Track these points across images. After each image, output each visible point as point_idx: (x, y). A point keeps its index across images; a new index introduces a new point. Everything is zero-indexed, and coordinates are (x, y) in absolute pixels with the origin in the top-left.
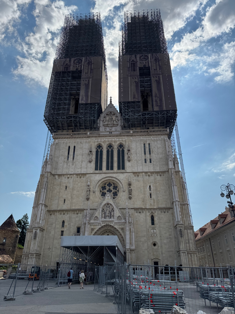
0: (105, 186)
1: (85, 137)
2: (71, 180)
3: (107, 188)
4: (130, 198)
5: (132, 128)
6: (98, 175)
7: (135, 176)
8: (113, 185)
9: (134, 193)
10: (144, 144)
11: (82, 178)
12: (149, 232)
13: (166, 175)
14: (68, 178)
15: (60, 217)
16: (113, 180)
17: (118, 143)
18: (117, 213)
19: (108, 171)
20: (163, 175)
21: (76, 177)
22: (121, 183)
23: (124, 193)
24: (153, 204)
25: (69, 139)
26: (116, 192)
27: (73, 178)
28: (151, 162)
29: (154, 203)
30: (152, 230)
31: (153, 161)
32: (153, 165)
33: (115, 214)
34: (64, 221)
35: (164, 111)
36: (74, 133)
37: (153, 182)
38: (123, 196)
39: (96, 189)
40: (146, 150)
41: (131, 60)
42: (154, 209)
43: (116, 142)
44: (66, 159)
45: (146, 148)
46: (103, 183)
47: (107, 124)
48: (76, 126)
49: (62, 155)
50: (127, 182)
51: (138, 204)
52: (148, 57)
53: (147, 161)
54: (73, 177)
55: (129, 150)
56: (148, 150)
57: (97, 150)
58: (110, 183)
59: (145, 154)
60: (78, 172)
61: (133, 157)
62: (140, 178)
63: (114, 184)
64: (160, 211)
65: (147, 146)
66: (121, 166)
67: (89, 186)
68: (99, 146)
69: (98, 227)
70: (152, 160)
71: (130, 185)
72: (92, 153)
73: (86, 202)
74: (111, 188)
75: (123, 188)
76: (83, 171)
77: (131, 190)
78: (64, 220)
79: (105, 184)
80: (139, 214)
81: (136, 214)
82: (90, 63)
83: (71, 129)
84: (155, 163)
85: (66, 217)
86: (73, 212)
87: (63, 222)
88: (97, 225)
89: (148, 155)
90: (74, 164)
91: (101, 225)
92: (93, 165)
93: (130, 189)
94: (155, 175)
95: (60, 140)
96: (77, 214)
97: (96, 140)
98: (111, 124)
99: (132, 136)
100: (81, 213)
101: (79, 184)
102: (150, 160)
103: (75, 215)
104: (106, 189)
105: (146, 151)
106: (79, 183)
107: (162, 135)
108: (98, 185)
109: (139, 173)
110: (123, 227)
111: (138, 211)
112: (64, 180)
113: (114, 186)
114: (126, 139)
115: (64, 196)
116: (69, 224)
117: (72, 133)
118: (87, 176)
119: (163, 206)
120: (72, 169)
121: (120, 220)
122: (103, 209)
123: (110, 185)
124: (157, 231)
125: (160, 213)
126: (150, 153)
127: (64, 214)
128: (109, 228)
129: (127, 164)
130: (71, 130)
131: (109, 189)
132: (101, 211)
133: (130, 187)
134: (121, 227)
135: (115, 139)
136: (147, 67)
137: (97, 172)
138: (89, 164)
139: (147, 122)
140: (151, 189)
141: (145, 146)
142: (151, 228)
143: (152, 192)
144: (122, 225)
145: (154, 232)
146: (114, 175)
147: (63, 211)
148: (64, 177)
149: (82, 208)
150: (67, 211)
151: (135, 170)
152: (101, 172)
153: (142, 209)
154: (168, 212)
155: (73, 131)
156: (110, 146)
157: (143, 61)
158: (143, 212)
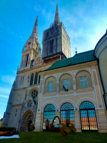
3: (34, 93)
11: (25, 90)
16: (36, 89)
18: (33, 104)
19: (34, 85)
25: (22, 73)
26: (37, 94)
27: (22, 90)
39: (29, 94)
44: (20, 82)
46: (32, 91)
47: (37, 63)
57: (32, 76)
67: (26, 93)
69: (25, 111)
72: (29, 78)
73: (25, 100)
78: (17, 109)
86: (20, 105)
90: (23, 84)
95: (19, 74)
97: (32, 71)
99: (45, 66)
115: (18, 99)
118: (27, 88)
121: (34, 107)
127: (17, 106)
132: (27, 104)
135: (39, 69)
137: (30, 86)
138: (27, 83)
148: (19, 90)
156: (37, 73)
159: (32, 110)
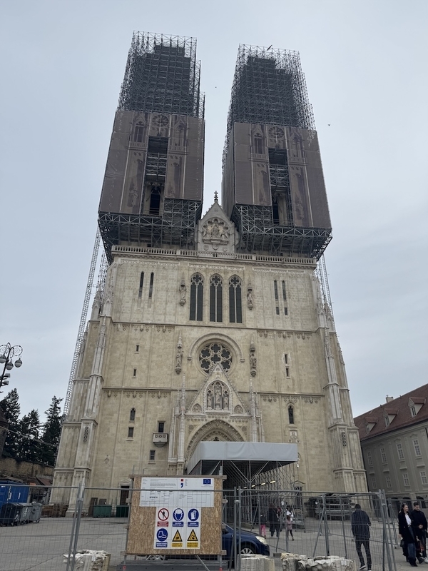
0: (208, 350)
1: (173, 259)
2: (147, 335)
3: (212, 353)
4: (253, 374)
5: (254, 252)
6: (196, 329)
7: (261, 336)
8: (222, 349)
9: (260, 365)
10: (275, 281)
11: (167, 333)
12: (285, 435)
13: (313, 337)
14: (141, 330)
15: (128, 402)
16: (223, 340)
17: (230, 275)
18: (234, 400)
19: (212, 324)
20: (308, 338)
21: (156, 329)
22: (237, 346)
23: (242, 364)
24: (291, 387)
25: (143, 260)
26: (227, 362)
27: (150, 331)
28: (286, 313)
29: (294, 385)
30: (291, 433)
31: (291, 313)
32: (291, 319)
33: (231, 402)
34: (133, 409)
35: (312, 228)
36: (152, 249)
37: (291, 349)
38: (240, 369)
39: (193, 354)
40: (279, 292)
41: (255, 134)
42: (294, 396)
43: (228, 273)
44: (137, 296)
45: (278, 289)
46: (205, 344)
47: (210, 240)
48: (157, 237)
49: (129, 288)
50: (248, 345)
51: (267, 387)
52: (283, 132)
53: (280, 312)
54: (150, 329)
55: (250, 290)
56: (281, 292)
57: (194, 283)
58: (216, 345)
59: (277, 298)
60: (159, 320)
61: (257, 301)
62: (270, 341)
63: (223, 347)
64: (303, 400)
65: (280, 285)
66: (237, 316)
67: (180, 348)
68: (197, 277)
69: (201, 424)
70: (288, 309)
71: (252, 351)
72: (185, 288)
73: (175, 377)
74: (219, 353)
75: (241, 355)
76: (170, 320)
77: (255, 359)
78: (134, 407)
79: (208, 346)
80: (268, 404)
81: (264, 403)
82: (182, 127)
83: (146, 241)
84: (293, 316)
85: (138, 403)
86: (151, 394)
87: (133, 411)
88: (199, 420)
89: (281, 301)
90: (152, 305)
91: (206, 420)
92: (186, 309)
93: (253, 358)
94: (294, 337)
95: (125, 258)
96: (159, 397)
97: (192, 266)
98: (217, 240)
99: (254, 265)
100: (165, 397)
101: (162, 343)
102: (286, 309)
103: (156, 400)
104: (209, 355)
105: (279, 294)
106: (161, 340)
107: (304, 268)
108: (196, 347)
109: (268, 330)
110: (245, 424)
111: (267, 399)
112: (134, 333)
113: (224, 351)
114: (244, 269)
115: (135, 364)
116: (143, 416)
117: (149, 248)
118: (177, 329)
119: (309, 391)
120: (149, 314)
121: (239, 412)
122: (210, 392)
123: (216, 348)
124: (299, 434)
125: (304, 403)
126: (285, 298)
127: (134, 397)
128: (221, 426)
129: (247, 314)
130: (146, 244)
131: (216, 355)
132: (205, 395)
133: (253, 355)
134: (241, 425)
135: (226, 268)
136: (282, 150)
137: (194, 323)
138: (180, 308)
139: (281, 244)
140: (288, 361)
141: (276, 285)
142: (290, 429)
143: (290, 365)
144: (243, 421)
145: (293, 435)
146: (225, 332)
147: (132, 390)
148: (134, 328)
149: (167, 386)
150: (141, 391)
151: (261, 326)
152: (201, 323)
153: (273, 394)
154: (316, 402)
155: (149, 246)
156: (216, 278)
157: (275, 137)
158: (275, 400)
159: (233, 424)
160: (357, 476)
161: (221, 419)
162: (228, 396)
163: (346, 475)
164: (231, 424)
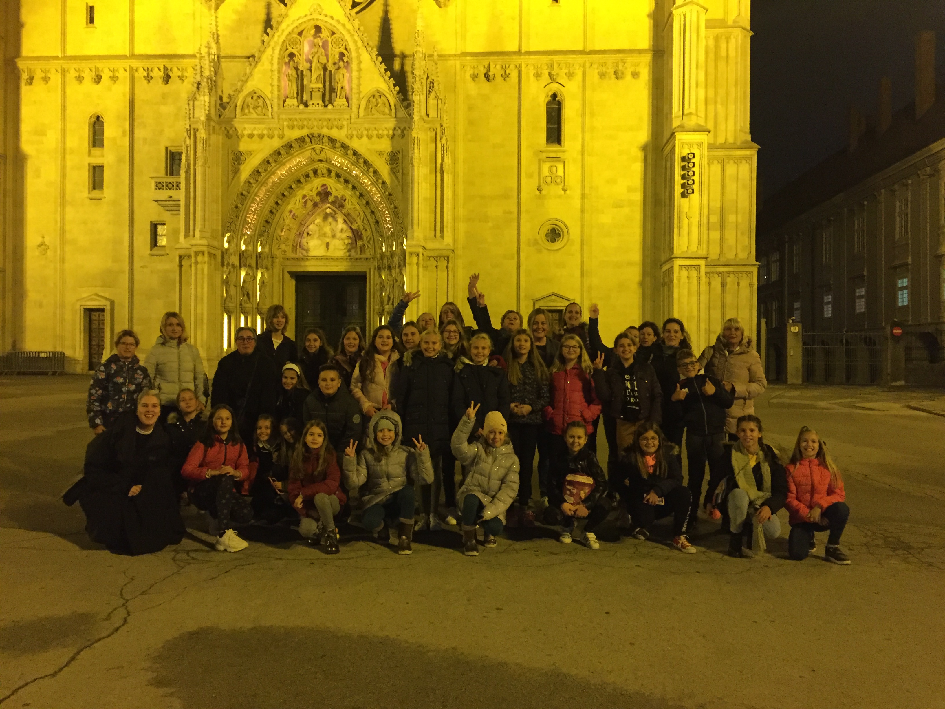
4: (441, 2)
12: (528, 176)
15: (79, 98)
30: (547, 167)
33: (353, 82)
34: (97, 118)
42: (564, 56)
64: (595, 71)
78: (99, 112)
80: (485, 89)
81: (472, 88)
85: (108, 98)
87: (97, 123)
88: (260, 137)
96: (165, 82)
100: (181, 79)
103: (155, 89)
111: (483, 74)
116: (125, 133)
121: (381, 112)
122: (291, 55)
124: (570, 170)
125: (595, 79)
127: (96, 82)
128: (327, 153)
132: (277, 64)
134: (383, 147)
142: (543, 157)
144: (390, 136)
145: (552, 173)
153: (501, 56)
158: (506, 77)
159: (360, 145)
160: (730, 280)
161: (325, 131)
162: (348, 64)
163: (684, 273)
164: (355, 144)
